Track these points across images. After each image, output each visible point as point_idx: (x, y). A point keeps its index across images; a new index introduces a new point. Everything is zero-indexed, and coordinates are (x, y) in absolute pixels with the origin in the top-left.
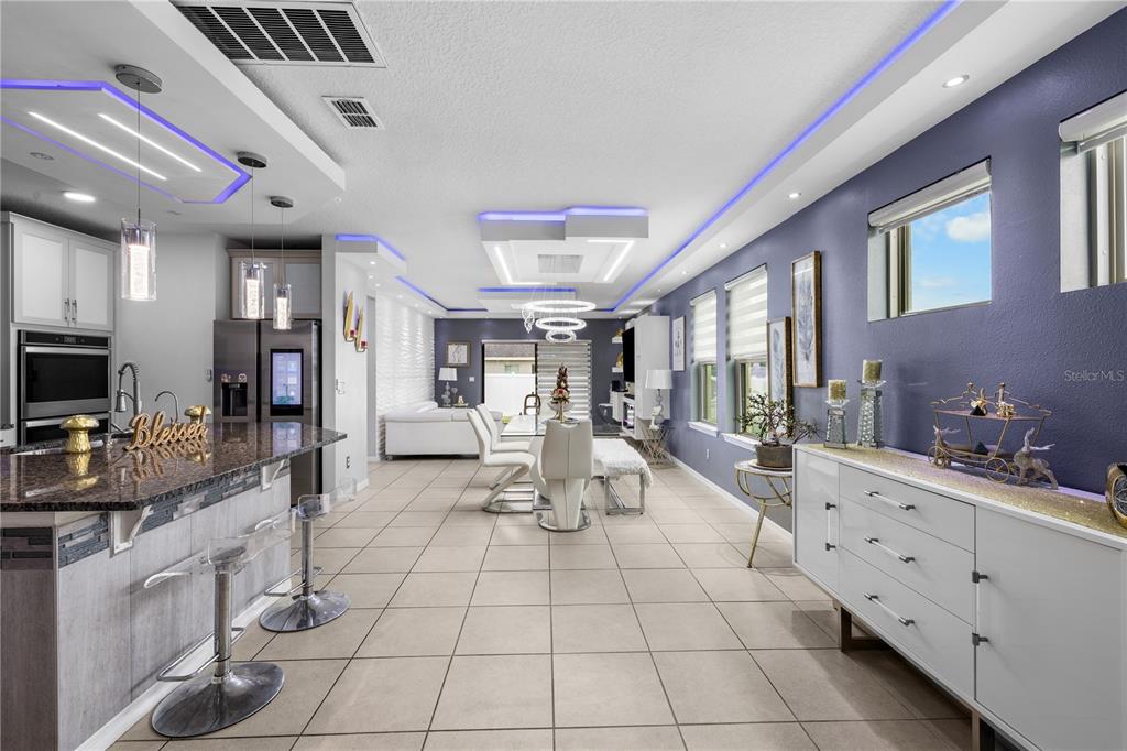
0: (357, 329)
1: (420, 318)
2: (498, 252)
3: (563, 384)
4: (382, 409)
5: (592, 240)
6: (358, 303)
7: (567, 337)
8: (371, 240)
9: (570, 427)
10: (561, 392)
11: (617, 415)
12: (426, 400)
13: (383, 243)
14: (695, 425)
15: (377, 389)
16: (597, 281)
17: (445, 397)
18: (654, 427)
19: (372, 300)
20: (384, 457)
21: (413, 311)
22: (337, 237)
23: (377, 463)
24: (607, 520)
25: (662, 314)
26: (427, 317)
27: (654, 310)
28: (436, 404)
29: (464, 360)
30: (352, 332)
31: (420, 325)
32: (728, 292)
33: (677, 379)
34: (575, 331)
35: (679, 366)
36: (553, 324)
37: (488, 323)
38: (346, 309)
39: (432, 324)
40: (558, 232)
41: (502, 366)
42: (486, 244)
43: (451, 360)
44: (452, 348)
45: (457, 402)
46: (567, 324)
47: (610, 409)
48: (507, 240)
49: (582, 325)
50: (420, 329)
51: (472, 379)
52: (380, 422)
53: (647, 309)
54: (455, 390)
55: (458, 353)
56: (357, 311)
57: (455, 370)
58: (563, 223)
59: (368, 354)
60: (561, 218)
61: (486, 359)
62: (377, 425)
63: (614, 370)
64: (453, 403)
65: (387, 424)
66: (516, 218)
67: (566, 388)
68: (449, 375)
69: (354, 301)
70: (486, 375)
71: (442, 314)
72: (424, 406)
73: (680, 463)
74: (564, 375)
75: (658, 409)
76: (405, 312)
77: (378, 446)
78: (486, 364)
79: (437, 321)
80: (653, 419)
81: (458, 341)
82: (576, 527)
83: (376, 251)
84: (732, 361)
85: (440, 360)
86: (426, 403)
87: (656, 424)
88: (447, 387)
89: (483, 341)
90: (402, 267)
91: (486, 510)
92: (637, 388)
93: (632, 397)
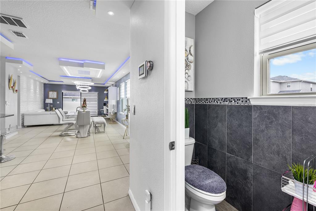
0: (14, 86)
1: (38, 83)
2: (65, 68)
3: (85, 103)
4: (22, 111)
5: (91, 69)
6: (14, 78)
7: (86, 91)
8: (20, 60)
9: (84, 112)
10: (84, 105)
11: (105, 112)
12: (41, 109)
13: (25, 61)
14: (121, 113)
15: (21, 105)
16: (96, 77)
17: (48, 108)
18: (112, 114)
19: (19, 77)
20: (23, 126)
21: (35, 81)
22: (6, 58)
23: (21, 128)
24: (95, 135)
25: (116, 86)
26: (41, 83)
27: (114, 85)
28: (44, 110)
29: (55, 97)
30: (12, 87)
31: (38, 85)
32: (126, 82)
33: (118, 102)
34: (88, 90)
35: (118, 99)
36: (82, 88)
37: (64, 86)
38: (9, 80)
39: (43, 85)
40: (82, 65)
41: (71, 100)
42: (61, 66)
43: (50, 97)
44: (51, 93)
45: (52, 109)
46: (86, 88)
47: (103, 111)
48: (67, 66)
49: (90, 88)
50: (38, 86)
51: (58, 103)
52: (22, 115)
53: (113, 85)
54: (52, 106)
55: (53, 95)
56: (14, 80)
57: (52, 100)
58: (83, 63)
59: (18, 93)
60: (82, 62)
61: (63, 97)
62: (21, 116)
63: (105, 100)
64: (51, 109)
65: (25, 116)
66: (70, 61)
67: (86, 104)
68: (49, 101)
69: (13, 77)
70: (63, 102)
71: (47, 82)
72: (39, 111)
73: (118, 123)
74: (85, 100)
75: (113, 110)
76: (32, 81)
77: (21, 123)
78: (63, 98)
79: (45, 84)
80: (112, 112)
81: (53, 91)
82: (86, 136)
83: (22, 64)
84: (127, 98)
85: (46, 96)
86: (40, 110)
87: (112, 113)
88: (49, 105)
89: (62, 91)
90: (32, 68)
91: (61, 136)
92: (109, 105)
93: (108, 107)
